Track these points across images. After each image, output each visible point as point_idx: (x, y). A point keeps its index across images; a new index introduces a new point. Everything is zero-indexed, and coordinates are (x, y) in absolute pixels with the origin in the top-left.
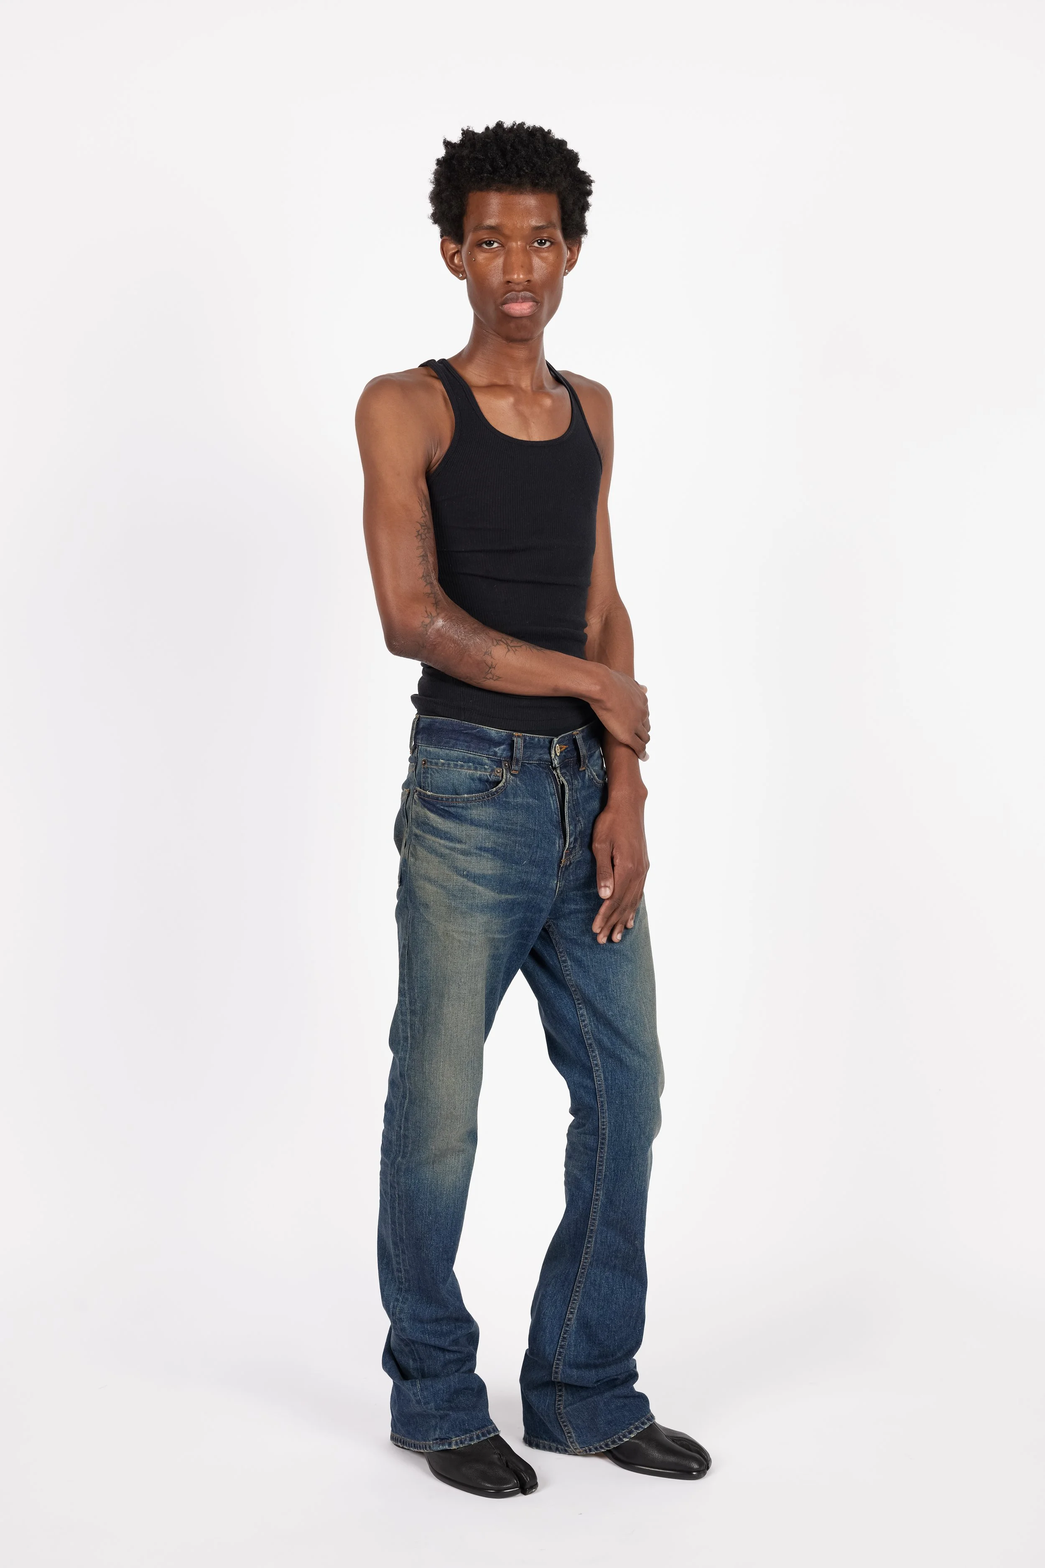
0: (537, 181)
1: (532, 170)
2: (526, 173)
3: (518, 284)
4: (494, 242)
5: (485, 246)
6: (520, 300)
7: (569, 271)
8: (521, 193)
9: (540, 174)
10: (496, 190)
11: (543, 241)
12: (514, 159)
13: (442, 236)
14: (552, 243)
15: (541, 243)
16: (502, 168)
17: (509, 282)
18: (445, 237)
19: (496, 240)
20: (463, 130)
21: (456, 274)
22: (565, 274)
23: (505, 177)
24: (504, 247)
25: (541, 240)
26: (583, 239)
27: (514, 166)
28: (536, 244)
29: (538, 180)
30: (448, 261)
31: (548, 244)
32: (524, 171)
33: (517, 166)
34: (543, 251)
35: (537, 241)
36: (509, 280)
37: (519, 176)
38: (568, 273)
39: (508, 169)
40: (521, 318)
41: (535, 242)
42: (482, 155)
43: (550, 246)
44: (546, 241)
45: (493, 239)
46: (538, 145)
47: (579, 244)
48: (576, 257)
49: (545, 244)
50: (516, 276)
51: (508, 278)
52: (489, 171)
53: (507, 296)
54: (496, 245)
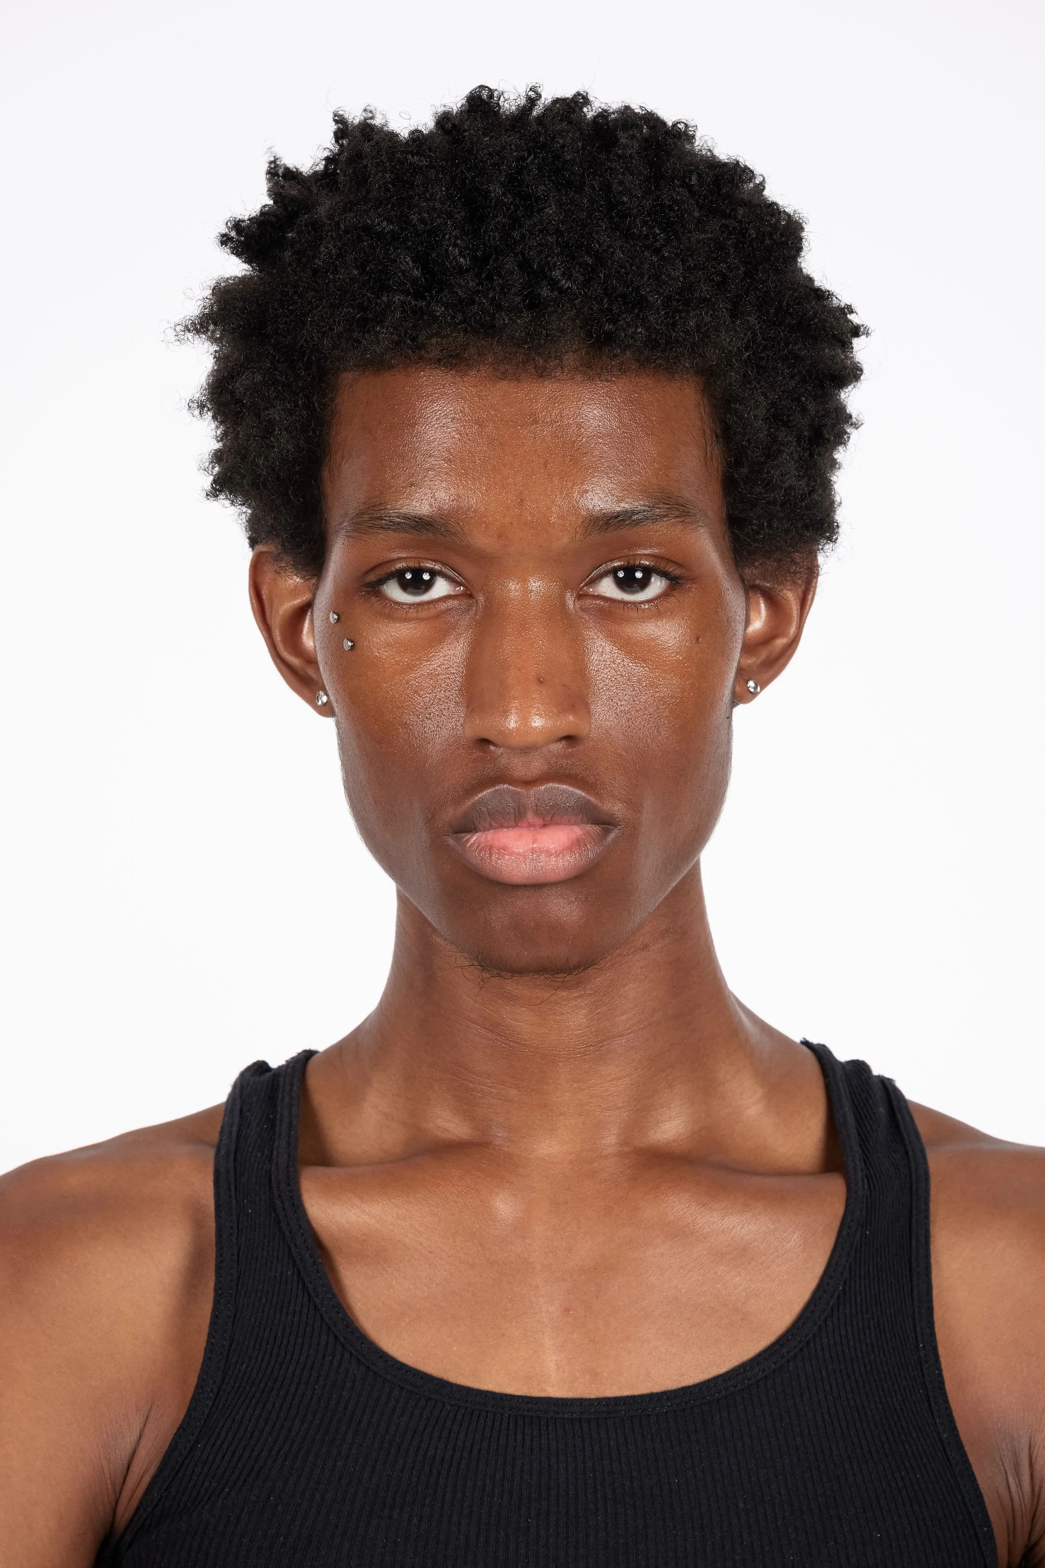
0: (608, 327)
1: (587, 283)
2: (561, 291)
3: (527, 750)
4: (433, 574)
5: (394, 592)
6: (530, 817)
7: (763, 684)
8: (542, 374)
9: (624, 296)
10: (439, 361)
11: (639, 575)
12: (516, 234)
13: (253, 542)
14: (675, 582)
15: (628, 583)
16: (461, 271)
17: (484, 742)
18: (260, 548)
19: (437, 567)
20: (340, 120)
21: (306, 691)
22: (741, 696)
23: (475, 308)
24: (471, 596)
25: (630, 570)
26: (821, 558)
27: (510, 264)
28: (608, 588)
29: (614, 321)
30: (278, 638)
31: (657, 585)
32: (553, 284)
33: (524, 265)
34: (633, 614)
35: (614, 571)
36: (485, 737)
37: (535, 304)
38: (754, 695)
39: (490, 278)
40: (537, 886)
41: (601, 576)
42: (390, 221)
43: (664, 595)
44: (648, 572)
45: (429, 565)
46: (621, 183)
47: (811, 573)
48: (793, 630)
49: (644, 584)
50: (512, 723)
51: (482, 726)
52: (414, 282)
53: (481, 802)
54: (441, 588)
